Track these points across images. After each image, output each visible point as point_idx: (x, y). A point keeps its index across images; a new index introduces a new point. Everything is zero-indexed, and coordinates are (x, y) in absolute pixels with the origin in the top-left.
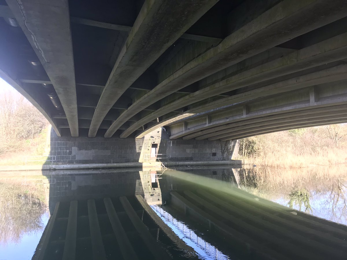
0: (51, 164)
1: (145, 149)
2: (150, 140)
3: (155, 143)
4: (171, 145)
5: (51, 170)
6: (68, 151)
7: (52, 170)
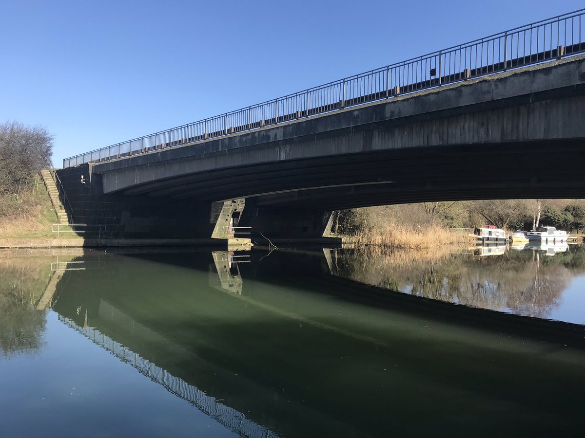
0: (98, 238)
1: (223, 219)
2: (231, 206)
3: (237, 211)
4: (257, 214)
5: (99, 247)
6: (115, 218)
7: (101, 247)
